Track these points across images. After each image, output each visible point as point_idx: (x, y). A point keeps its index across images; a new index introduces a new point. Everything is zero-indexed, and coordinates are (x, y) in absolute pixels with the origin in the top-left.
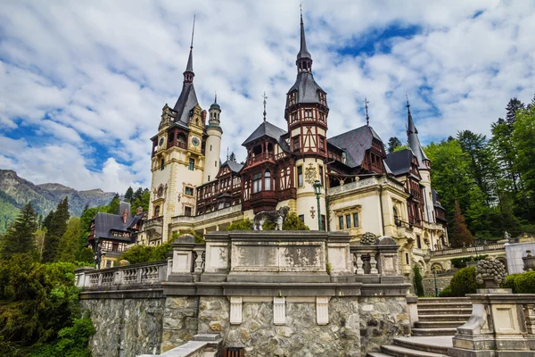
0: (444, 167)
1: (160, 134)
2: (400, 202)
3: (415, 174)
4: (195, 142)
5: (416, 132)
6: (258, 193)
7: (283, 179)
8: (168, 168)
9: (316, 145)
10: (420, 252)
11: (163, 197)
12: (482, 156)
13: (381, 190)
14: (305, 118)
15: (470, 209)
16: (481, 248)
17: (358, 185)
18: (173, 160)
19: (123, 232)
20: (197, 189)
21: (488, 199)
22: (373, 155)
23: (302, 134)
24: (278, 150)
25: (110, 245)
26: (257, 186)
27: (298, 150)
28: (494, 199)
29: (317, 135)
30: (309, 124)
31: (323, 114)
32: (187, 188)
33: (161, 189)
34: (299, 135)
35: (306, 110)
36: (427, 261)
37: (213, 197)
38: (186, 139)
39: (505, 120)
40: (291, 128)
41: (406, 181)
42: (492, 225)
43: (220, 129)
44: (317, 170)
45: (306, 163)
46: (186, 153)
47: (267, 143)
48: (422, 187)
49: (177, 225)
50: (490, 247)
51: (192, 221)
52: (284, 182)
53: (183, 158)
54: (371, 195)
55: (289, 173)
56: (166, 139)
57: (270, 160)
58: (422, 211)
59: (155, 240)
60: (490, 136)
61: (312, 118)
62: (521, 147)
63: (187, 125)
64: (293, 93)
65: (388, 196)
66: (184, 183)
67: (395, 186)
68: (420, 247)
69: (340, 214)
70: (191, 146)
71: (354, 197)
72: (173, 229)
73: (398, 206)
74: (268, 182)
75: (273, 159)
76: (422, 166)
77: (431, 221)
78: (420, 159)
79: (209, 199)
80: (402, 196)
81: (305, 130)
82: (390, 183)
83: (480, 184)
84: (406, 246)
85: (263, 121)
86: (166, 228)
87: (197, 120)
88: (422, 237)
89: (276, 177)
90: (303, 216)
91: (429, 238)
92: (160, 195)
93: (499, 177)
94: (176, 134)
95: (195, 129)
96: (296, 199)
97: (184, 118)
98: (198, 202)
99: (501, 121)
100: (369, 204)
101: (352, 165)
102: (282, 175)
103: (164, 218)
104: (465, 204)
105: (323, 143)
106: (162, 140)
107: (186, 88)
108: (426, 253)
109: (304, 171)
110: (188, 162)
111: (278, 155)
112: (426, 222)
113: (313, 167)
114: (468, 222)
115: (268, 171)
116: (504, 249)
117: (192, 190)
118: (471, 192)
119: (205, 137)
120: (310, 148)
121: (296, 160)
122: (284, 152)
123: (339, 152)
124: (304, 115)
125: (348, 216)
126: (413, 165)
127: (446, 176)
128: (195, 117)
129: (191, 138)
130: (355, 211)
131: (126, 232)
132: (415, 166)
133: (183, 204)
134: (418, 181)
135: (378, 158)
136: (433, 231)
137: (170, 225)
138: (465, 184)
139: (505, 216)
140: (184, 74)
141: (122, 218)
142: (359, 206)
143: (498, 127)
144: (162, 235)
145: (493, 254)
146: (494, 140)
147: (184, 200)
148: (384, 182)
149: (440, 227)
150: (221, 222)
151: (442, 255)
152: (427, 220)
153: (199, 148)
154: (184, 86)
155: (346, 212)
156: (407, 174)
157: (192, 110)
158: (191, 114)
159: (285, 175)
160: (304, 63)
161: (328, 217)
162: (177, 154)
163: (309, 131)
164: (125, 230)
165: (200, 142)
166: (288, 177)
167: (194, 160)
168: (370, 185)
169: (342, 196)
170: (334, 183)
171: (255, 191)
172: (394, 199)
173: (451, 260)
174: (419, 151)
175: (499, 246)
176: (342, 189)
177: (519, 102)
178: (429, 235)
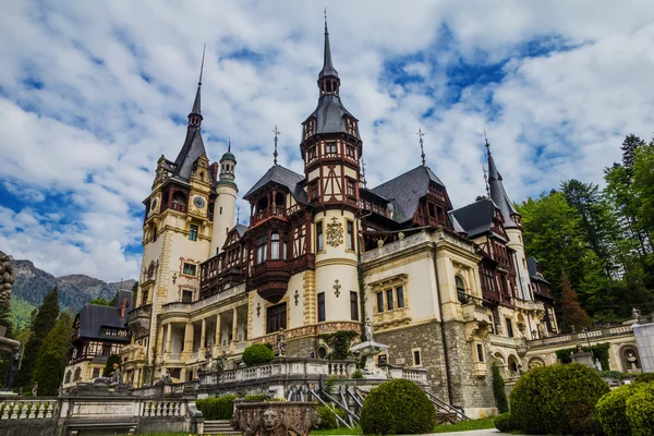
0: (545, 229)
1: (153, 195)
2: (467, 268)
3: (500, 233)
4: (198, 203)
5: (500, 178)
6: (263, 263)
7: (297, 242)
8: (160, 238)
9: (342, 191)
10: (511, 342)
11: (153, 278)
12: (596, 212)
13: (434, 251)
14: (326, 154)
15: (584, 281)
16: (598, 333)
17: (402, 245)
18: (167, 228)
19: (118, 329)
20: (202, 265)
21: (608, 269)
22: (431, 206)
23: (321, 177)
24: (290, 202)
25: (100, 348)
26: (261, 255)
27: (316, 199)
28: (618, 268)
29: (343, 176)
30: (331, 163)
31: (353, 149)
32: (186, 266)
33: (152, 267)
34: (318, 178)
35: (328, 144)
36: (522, 355)
37: (219, 276)
38: (186, 199)
39: (622, 164)
40: (308, 170)
41: (487, 243)
42: (616, 302)
43: (234, 186)
44: (344, 226)
45: (328, 217)
46: (185, 218)
47: (274, 193)
48: (510, 251)
49: (167, 316)
50: (612, 331)
51: (189, 309)
52: (298, 246)
53: (182, 225)
54: (422, 258)
55: (304, 233)
56: (159, 200)
57: (280, 216)
58: (513, 284)
59: (142, 338)
60: (604, 185)
61: (336, 153)
62: (646, 195)
63: (188, 181)
64: (310, 122)
65: (446, 258)
66: (182, 259)
67: (459, 244)
68: (511, 334)
69: (377, 289)
70: (193, 208)
71: (396, 263)
72: (164, 322)
73: (464, 274)
74: (275, 247)
75: (285, 215)
76: (509, 222)
77: (528, 297)
78: (506, 214)
79: (214, 279)
80: (470, 258)
81: (326, 170)
82: (449, 240)
83: (596, 248)
84: (477, 333)
85: (273, 164)
86: (154, 321)
87: (202, 174)
88: (515, 320)
89: (287, 240)
90: (323, 293)
91: (526, 322)
92: (150, 276)
93: (621, 239)
94: (171, 193)
95: (200, 186)
96: (314, 270)
97: (184, 172)
98: (202, 284)
99: (616, 165)
100: (419, 272)
101: (401, 220)
102: (296, 236)
103: (153, 308)
104: (576, 276)
105: (354, 188)
106: (155, 202)
107: (191, 135)
108: (519, 343)
109: (325, 228)
110: (189, 229)
111: (290, 209)
112: (518, 299)
113: (337, 222)
114: (583, 299)
115: (275, 232)
116: (632, 332)
117: (193, 267)
118: (583, 259)
119: (213, 196)
120: (333, 195)
121: (314, 214)
122: (298, 203)
123: (383, 203)
124: (323, 149)
125: (389, 292)
126: (495, 221)
127: (549, 240)
128: (199, 170)
129: (192, 198)
130: (398, 284)
131: (123, 330)
132: (499, 222)
133: (180, 286)
134: (504, 243)
135: (439, 210)
136: (530, 312)
137: (158, 316)
138: (577, 249)
139: (633, 288)
140: (189, 117)
141: (120, 311)
142: (404, 276)
143: (613, 174)
144: (149, 330)
145: (617, 341)
146: (609, 190)
147: (183, 281)
148: (440, 238)
149: (540, 306)
150: (222, 309)
151: (543, 346)
152: (521, 297)
153: (204, 211)
154: (188, 132)
155: (387, 287)
156: (487, 234)
157: (196, 162)
158: (195, 167)
159: (300, 236)
160: (328, 84)
161: (362, 294)
162: (173, 220)
163: (332, 171)
164: (123, 326)
165: (206, 203)
166: (303, 239)
167: (197, 227)
168: (419, 243)
169: (380, 263)
170: (370, 244)
171: (260, 261)
172: (456, 264)
173: (557, 352)
174: (504, 204)
175: (624, 329)
176: (382, 252)
177: (637, 139)
178: (525, 317)
